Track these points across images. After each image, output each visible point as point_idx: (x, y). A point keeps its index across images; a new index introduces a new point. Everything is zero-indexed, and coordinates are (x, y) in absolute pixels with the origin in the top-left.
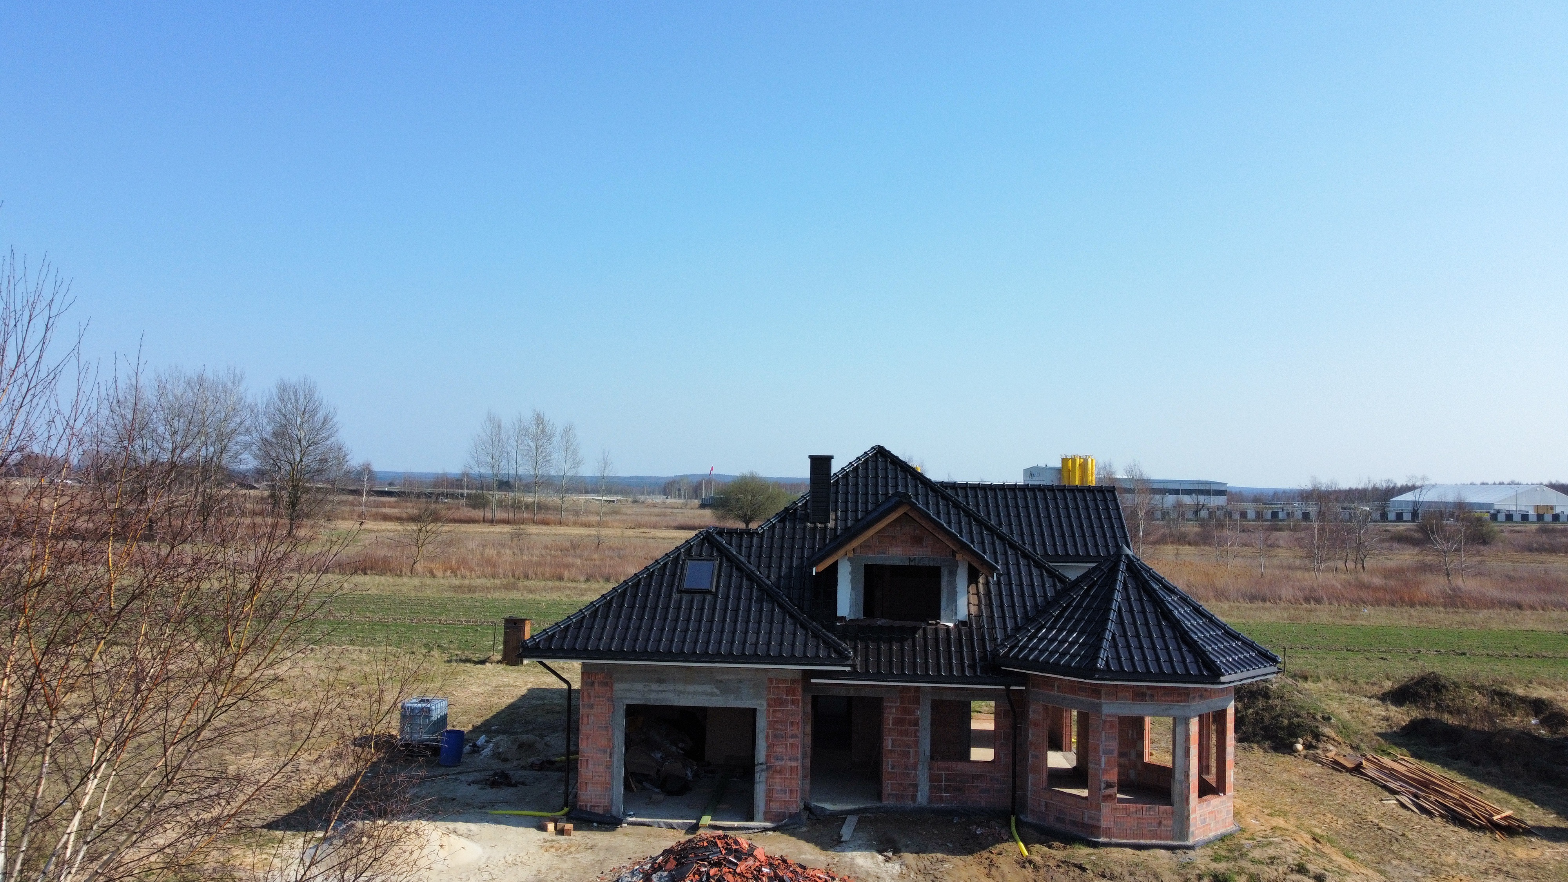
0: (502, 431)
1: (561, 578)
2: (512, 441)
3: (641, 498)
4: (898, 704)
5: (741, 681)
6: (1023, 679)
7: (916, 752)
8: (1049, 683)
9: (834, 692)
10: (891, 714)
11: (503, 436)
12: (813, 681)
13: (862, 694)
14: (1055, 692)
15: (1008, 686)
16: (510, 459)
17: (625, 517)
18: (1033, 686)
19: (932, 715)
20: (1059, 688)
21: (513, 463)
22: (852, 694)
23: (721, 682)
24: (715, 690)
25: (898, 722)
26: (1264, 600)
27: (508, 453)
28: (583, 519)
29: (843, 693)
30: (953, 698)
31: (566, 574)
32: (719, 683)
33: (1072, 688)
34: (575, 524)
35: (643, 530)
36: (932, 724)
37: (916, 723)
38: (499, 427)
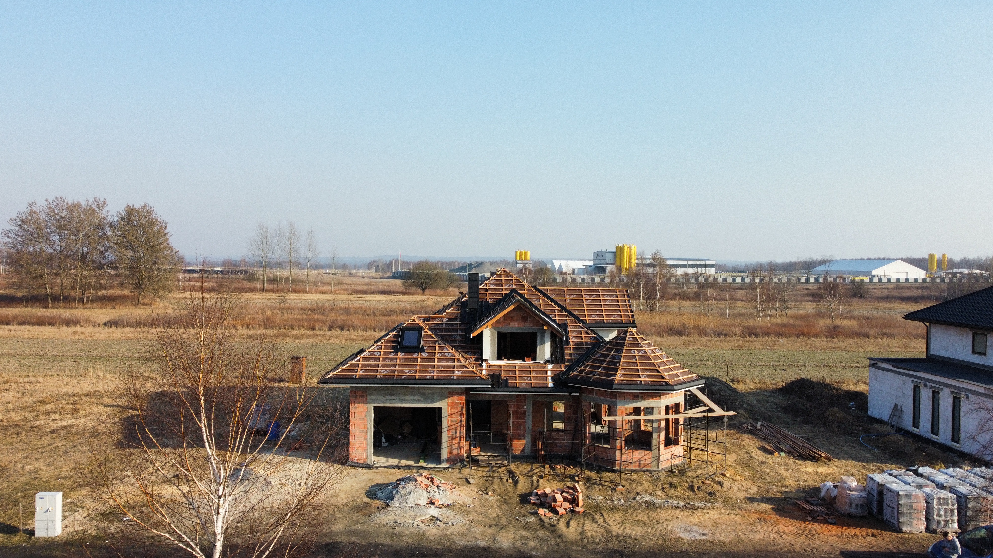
0: (269, 235)
1: (313, 329)
2: (275, 241)
3: (353, 272)
4: (515, 403)
5: (434, 394)
6: (578, 390)
7: (524, 428)
8: (591, 392)
9: (482, 398)
10: (511, 407)
11: (269, 238)
12: (471, 393)
13: (496, 398)
14: (594, 396)
15: (570, 393)
16: (274, 252)
17: (346, 287)
18: (583, 393)
19: (532, 408)
20: (596, 394)
21: (276, 254)
22: (491, 398)
23: (423, 394)
24: (420, 398)
25: (515, 412)
26: (726, 335)
27: (272, 248)
28: (321, 288)
29: (487, 398)
30: (543, 399)
31: (317, 326)
32: (422, 395)
33: (603, 394)
34: (316, 292)
35: (359, 296)
36: (532, 413)
37: (524, 413)
38: (267, 232)
